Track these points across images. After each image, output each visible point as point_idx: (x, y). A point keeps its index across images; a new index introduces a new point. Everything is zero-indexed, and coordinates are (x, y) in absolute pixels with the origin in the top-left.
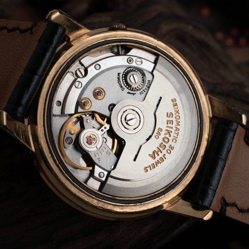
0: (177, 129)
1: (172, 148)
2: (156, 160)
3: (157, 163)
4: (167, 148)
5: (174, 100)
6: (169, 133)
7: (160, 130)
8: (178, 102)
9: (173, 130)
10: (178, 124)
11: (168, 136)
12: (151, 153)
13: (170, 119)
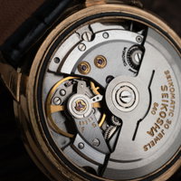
0: (173, 102)
1: (169, 122)
2: (154, 137)
3: (157, 139)
4: (165, 123)
5: (167, 72)
6: (165, 107)
7: (156, 104)
8: (171, 73)
9: (169, 104)
10: (173, 97)
11: (164, 110)
12: (149, 130)
13: (165, 92)
